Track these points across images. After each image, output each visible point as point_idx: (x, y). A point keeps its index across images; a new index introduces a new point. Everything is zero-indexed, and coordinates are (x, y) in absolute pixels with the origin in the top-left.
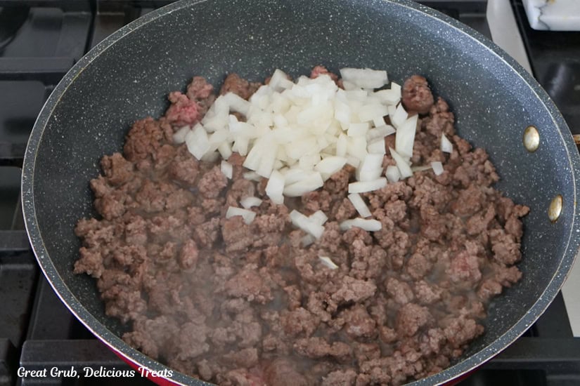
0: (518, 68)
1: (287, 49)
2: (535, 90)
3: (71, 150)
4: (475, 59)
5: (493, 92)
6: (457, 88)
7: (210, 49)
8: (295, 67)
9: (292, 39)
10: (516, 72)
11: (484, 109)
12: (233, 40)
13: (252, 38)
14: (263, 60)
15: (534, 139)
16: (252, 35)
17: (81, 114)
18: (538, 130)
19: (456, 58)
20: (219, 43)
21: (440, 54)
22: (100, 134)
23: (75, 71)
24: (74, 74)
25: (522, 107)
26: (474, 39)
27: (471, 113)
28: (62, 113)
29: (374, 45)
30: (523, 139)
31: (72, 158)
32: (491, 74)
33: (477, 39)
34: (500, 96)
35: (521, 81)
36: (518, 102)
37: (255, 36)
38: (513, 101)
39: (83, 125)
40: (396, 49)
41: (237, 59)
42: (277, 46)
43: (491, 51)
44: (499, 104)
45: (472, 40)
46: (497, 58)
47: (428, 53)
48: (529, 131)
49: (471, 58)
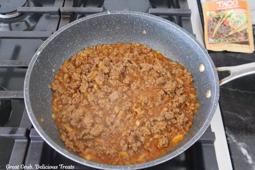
0: (198, 43)
1: (120, 34)
2: (204, 51)
3: (45, 71)
4: (184, 39)
5: (189, 51)
6: (177, 49)
7: (94, 34)
8: (123, 40)
9: (122, 31)
10: (197, 44)
11: (186, 56)
12: (102, 31)
13: (108, 30)
14: (112, 38)
15: (202, 68)
16: (108, 29)
17: (48, 58)
18: (204, 65)
19: (177, 38)
20: (97, 32)
21: (172, 37)
22: (55, 65)
23: (45, 44)
24: (45, 45)
25: (199, 57)
26: (184, 32)
27: (182, 57)
28: (40, 59)
29: (149, 33)
30: (199, 68)
31: (45, 73)
32: (189, 45)
33: (185, 32)
34: (192, 52)
35: (199, 48)
36: (198, 55)
37: (109, 30)
38: (196, 55)
39: (49, 62)
40: (157, 35)
41: (103, 38)
42: (117, 33)
43: (189, 37)
44: (191, 55)
45: (183, 33)
46: (191, 39)
47: (168, 36)
48: (201, 65)
49: (182, 39)
